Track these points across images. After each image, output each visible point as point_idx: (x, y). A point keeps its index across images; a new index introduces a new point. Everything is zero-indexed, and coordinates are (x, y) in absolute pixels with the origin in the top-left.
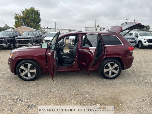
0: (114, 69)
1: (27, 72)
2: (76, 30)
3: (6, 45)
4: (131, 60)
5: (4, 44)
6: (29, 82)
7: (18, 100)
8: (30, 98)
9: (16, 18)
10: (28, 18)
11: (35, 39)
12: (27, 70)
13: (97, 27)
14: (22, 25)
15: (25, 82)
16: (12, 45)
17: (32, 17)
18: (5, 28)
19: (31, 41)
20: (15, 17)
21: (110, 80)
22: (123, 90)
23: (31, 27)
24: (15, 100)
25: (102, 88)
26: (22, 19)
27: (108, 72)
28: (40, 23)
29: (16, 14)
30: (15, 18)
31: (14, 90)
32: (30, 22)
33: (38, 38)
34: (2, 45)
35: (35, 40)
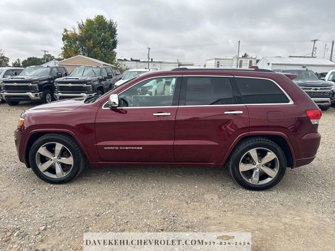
0: (266, 165)
1: (52, 162)
2: (193, 65)
3: (36, 95)
4: (314, 143)
5: (30, 93)
6: (58, 186)
7: (15, 235)
8: (45, 229)
9: (65, 38)
10: (89, 38)
11: (96, 83)
12: (52, 158)
13: (243, 57)
14: (76, 53)
15: (47, 186)
16: (48, 96)
17: (99, 35)
18: (44, 59)
19: (86, 87)
20: (64, 36)
21: (256, 193)
22: (285, 224)
23: (95, 57)
24: (9, 234)
25: (229, 214)
26: (77, 40)
27: (251, 171)
28: (115, 50)
29: (66, 31)
30: (63, 40)
31: (17, 204)
32: (94, 47)
33: (103, 82)
34: (28, 96)
35: (97, 85)
